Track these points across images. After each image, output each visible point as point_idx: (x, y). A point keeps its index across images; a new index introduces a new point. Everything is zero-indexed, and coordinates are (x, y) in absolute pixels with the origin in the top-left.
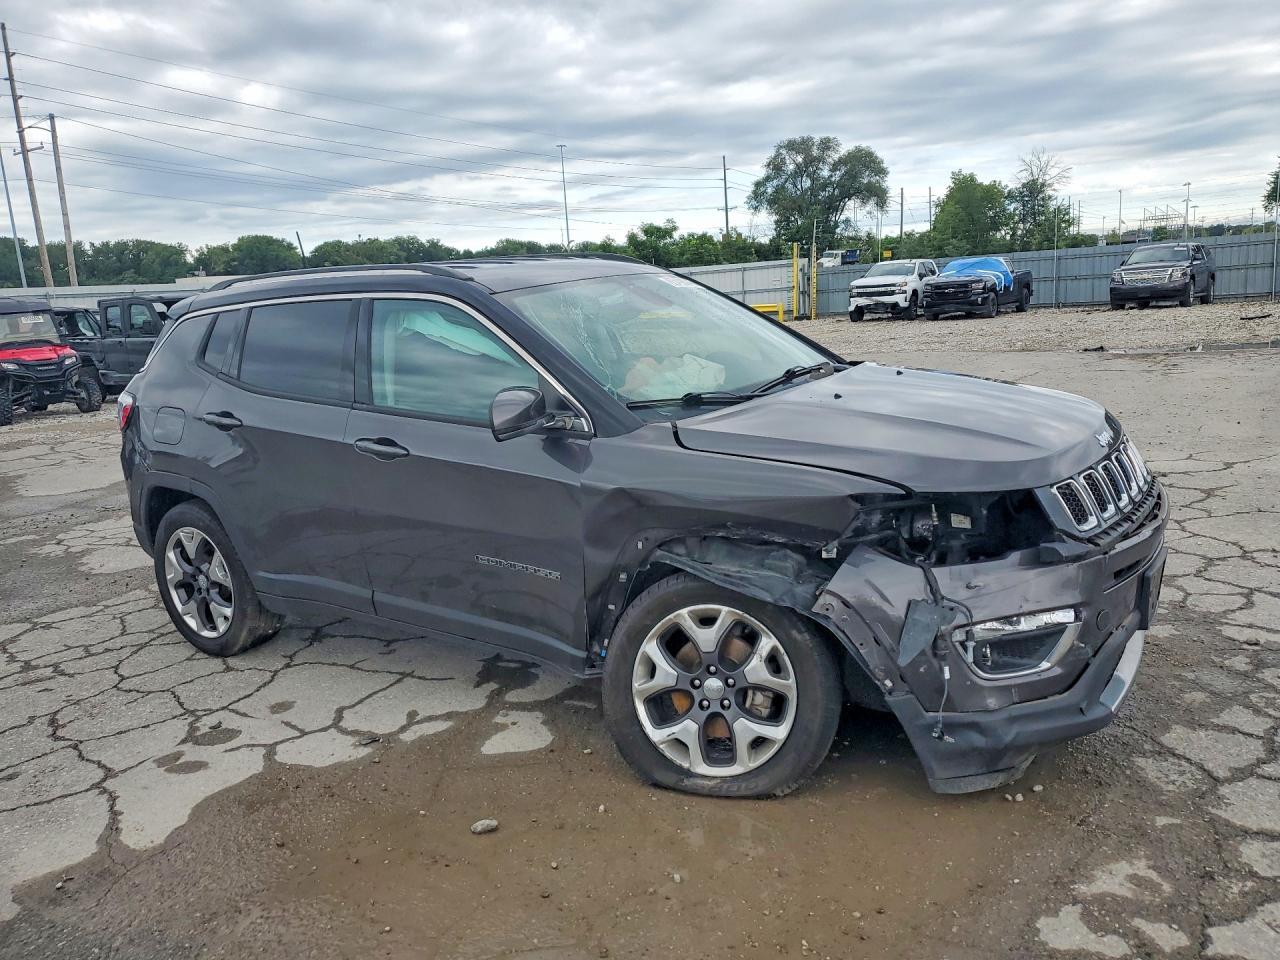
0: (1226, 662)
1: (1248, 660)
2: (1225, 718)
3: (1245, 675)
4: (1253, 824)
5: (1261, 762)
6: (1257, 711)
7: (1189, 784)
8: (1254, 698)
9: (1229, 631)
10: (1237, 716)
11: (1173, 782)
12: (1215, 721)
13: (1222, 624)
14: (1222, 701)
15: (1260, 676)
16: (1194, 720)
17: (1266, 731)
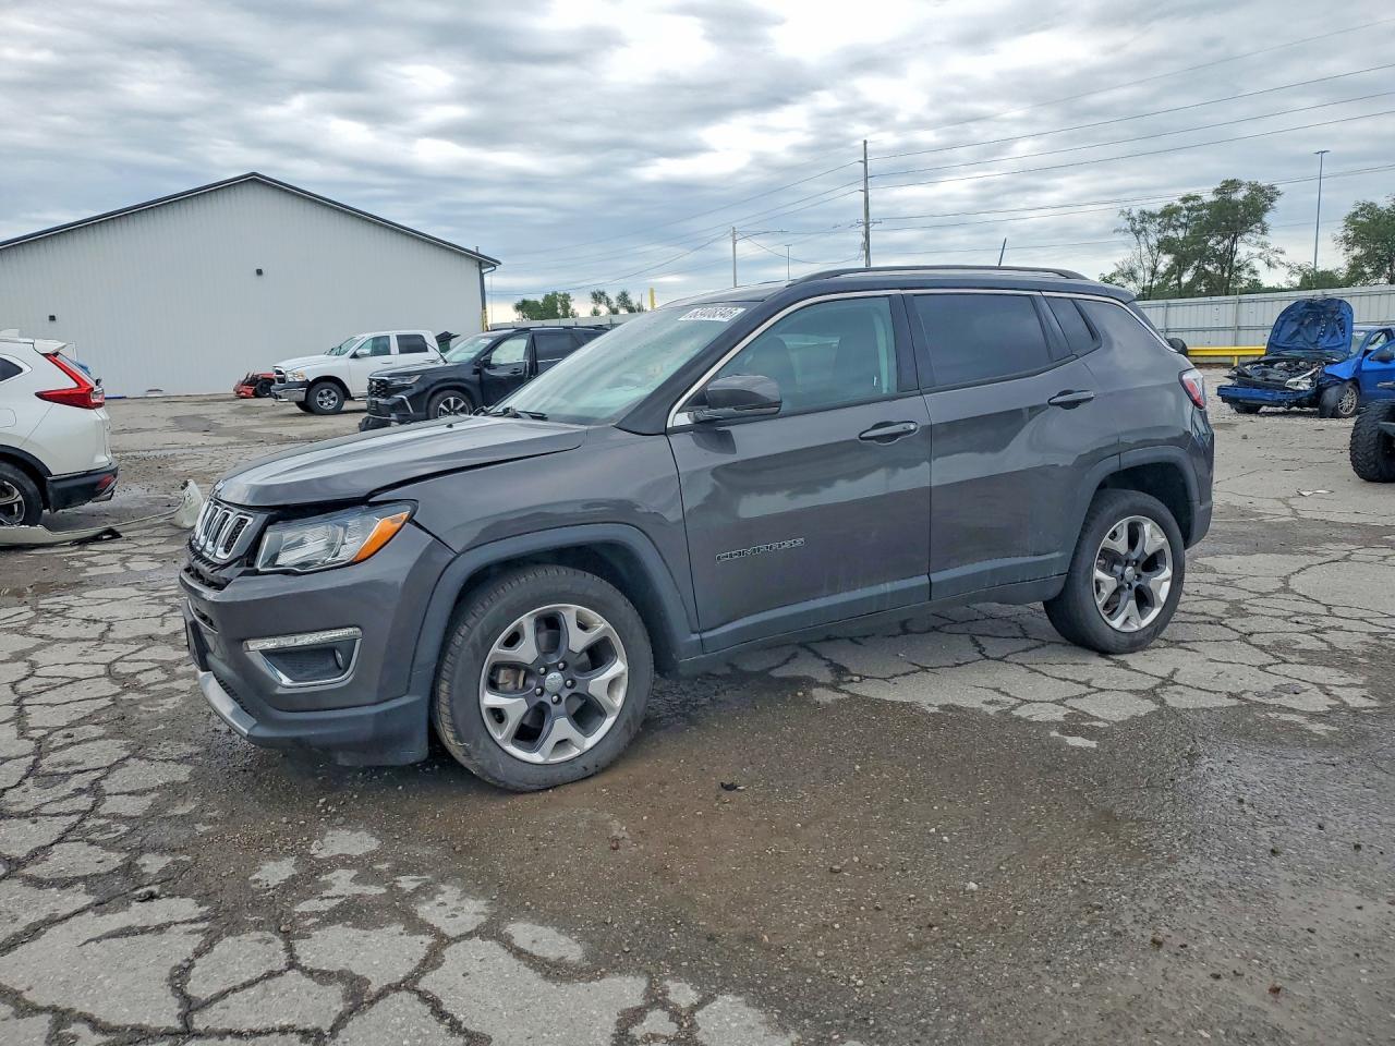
0: (170, 859)
1: (145, 870)
2: (147, 801)
3: (141, 850)
4: (101, 743)
5: (104, 777)
6: (116, 817)
7: (153, 749)
8: (124, 828)
9: (186, 908)
10: (134, 807)
11: (165, 746)
12: (154, 795)
13: (203, 919)
14: (154, 814)
15: (124, 855)
16: (175, 790)
17: (104, 801)
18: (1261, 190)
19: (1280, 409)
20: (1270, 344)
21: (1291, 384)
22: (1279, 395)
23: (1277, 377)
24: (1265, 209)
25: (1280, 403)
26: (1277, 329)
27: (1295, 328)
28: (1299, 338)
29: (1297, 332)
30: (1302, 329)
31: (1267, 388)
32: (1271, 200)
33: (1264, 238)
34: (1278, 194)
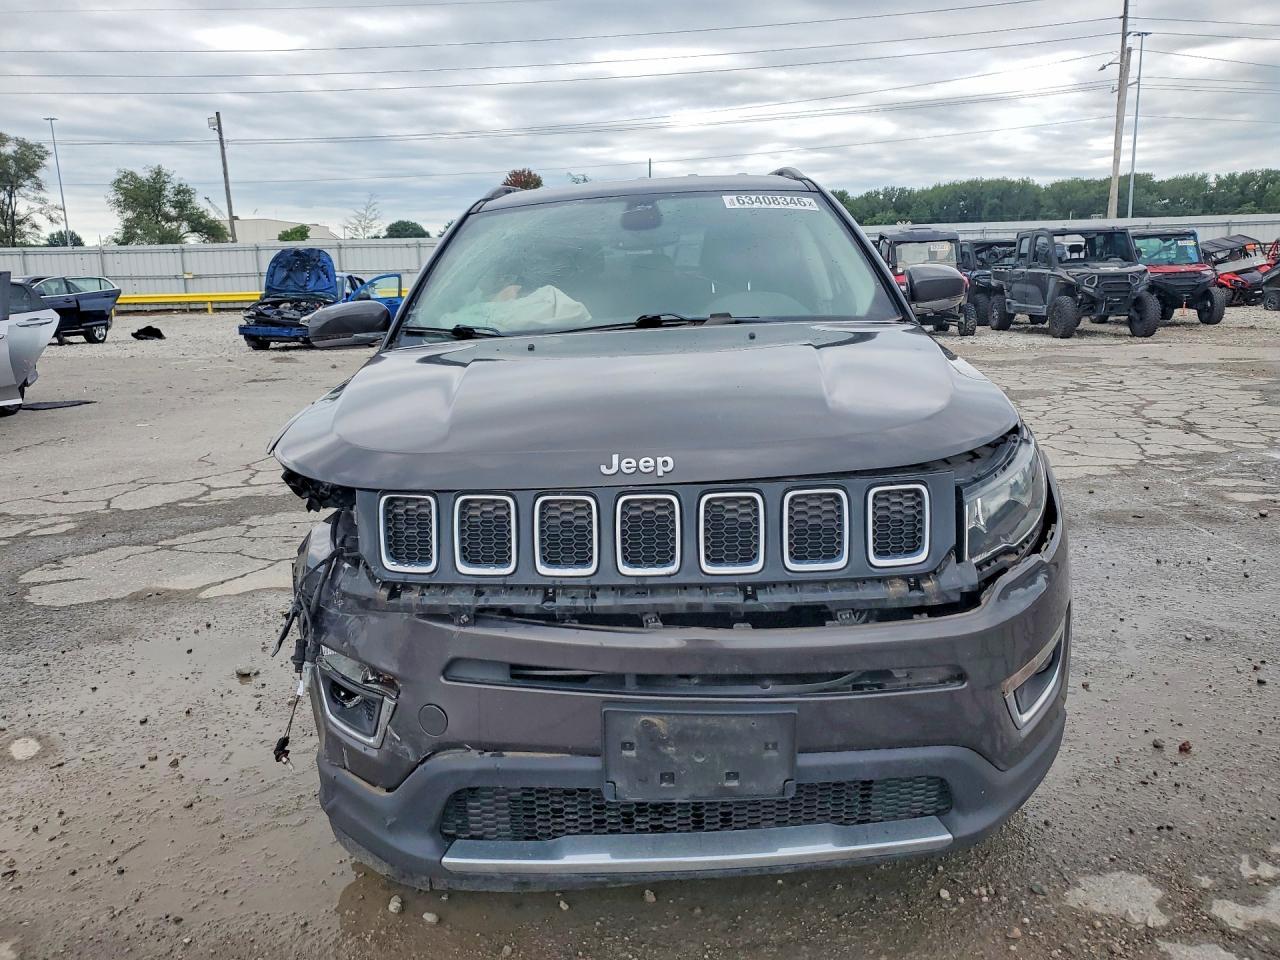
18: (29, 147)
19: (297, 344)
20: (268, 288)
21: (304, 321)
22: (295, 332)
23: (291, 316)
24: (37, 166)
25: (296, 339)
26: (271, 275)
27: (285, 274)
28: (290, 283)
29: (288, 277)
30: (292, 274)
31: (284, 325)
32: (42, 158)
33: (42, 195)
34: (47, 153)
